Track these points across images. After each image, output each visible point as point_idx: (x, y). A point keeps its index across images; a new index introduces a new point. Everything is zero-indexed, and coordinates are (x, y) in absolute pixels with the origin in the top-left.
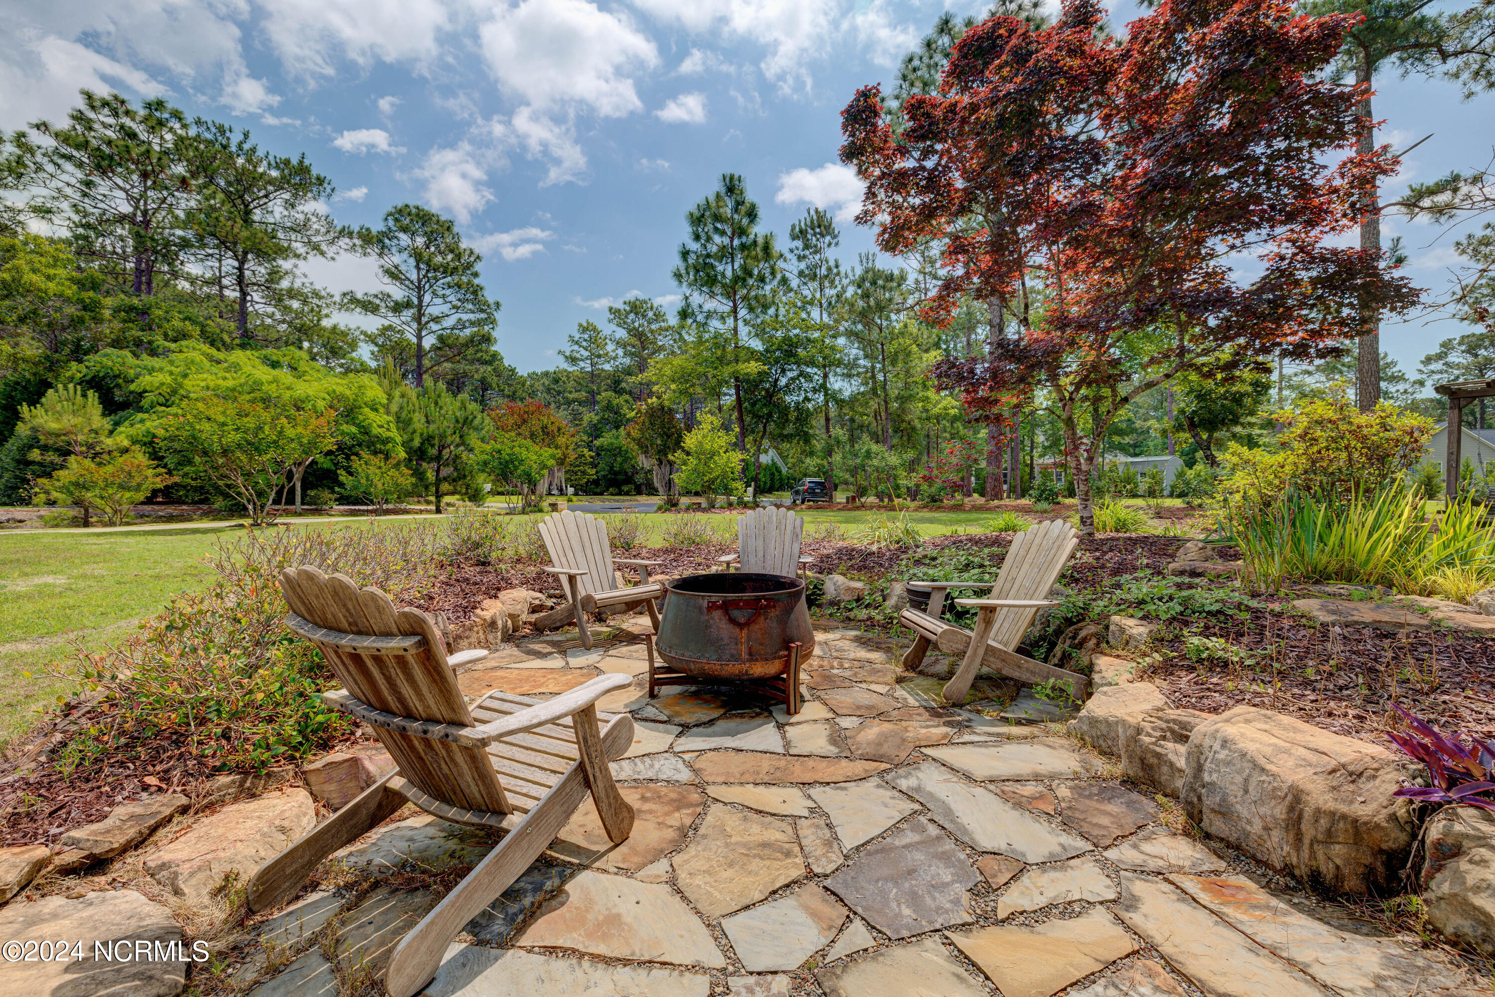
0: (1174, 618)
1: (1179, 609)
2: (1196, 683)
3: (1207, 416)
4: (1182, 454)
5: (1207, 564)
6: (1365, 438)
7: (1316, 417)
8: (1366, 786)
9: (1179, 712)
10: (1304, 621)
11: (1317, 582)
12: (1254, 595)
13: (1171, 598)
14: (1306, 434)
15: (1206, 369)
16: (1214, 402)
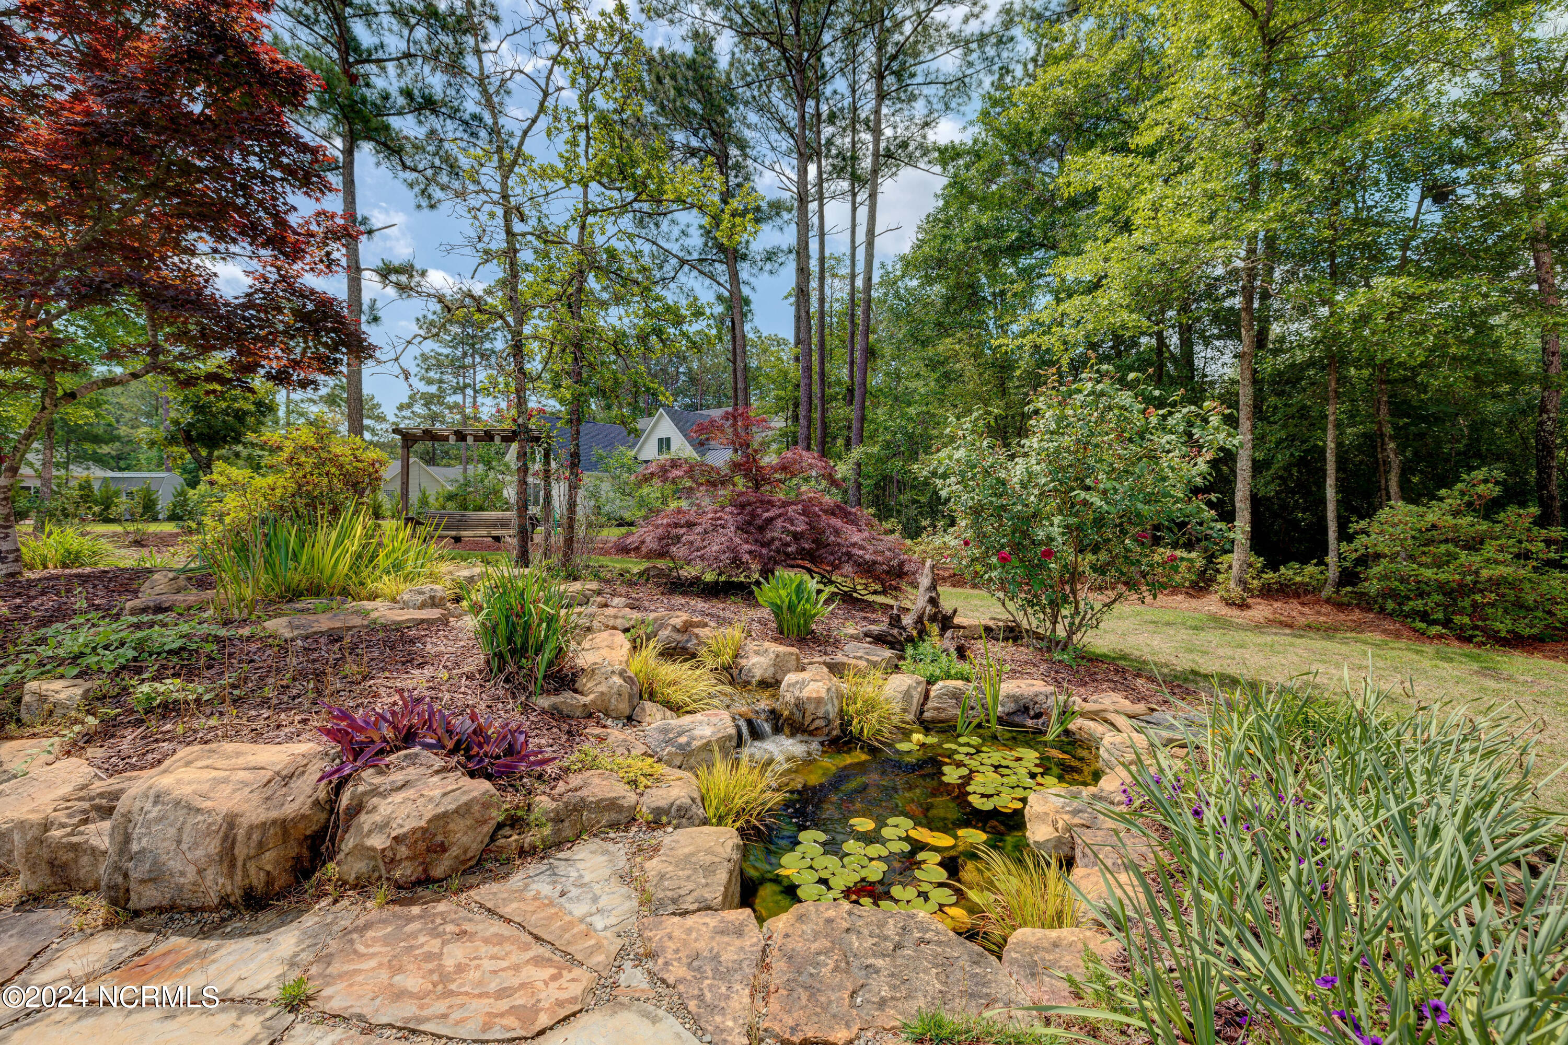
0: (123, 668)
1: (131, 654)
2: (143, 738)
3: (206, 431)
4: (184, 470)
5: (180, 597)
6: (342, 466)
7: (300, 443)
8: (295, 784)
9: (111, 781)
10: (270, 641)
11: (291, 600)
12: (226, 623)
13: (122, 644)
14: (292, 459)
15: (182, 376)
16: (214, 416)
